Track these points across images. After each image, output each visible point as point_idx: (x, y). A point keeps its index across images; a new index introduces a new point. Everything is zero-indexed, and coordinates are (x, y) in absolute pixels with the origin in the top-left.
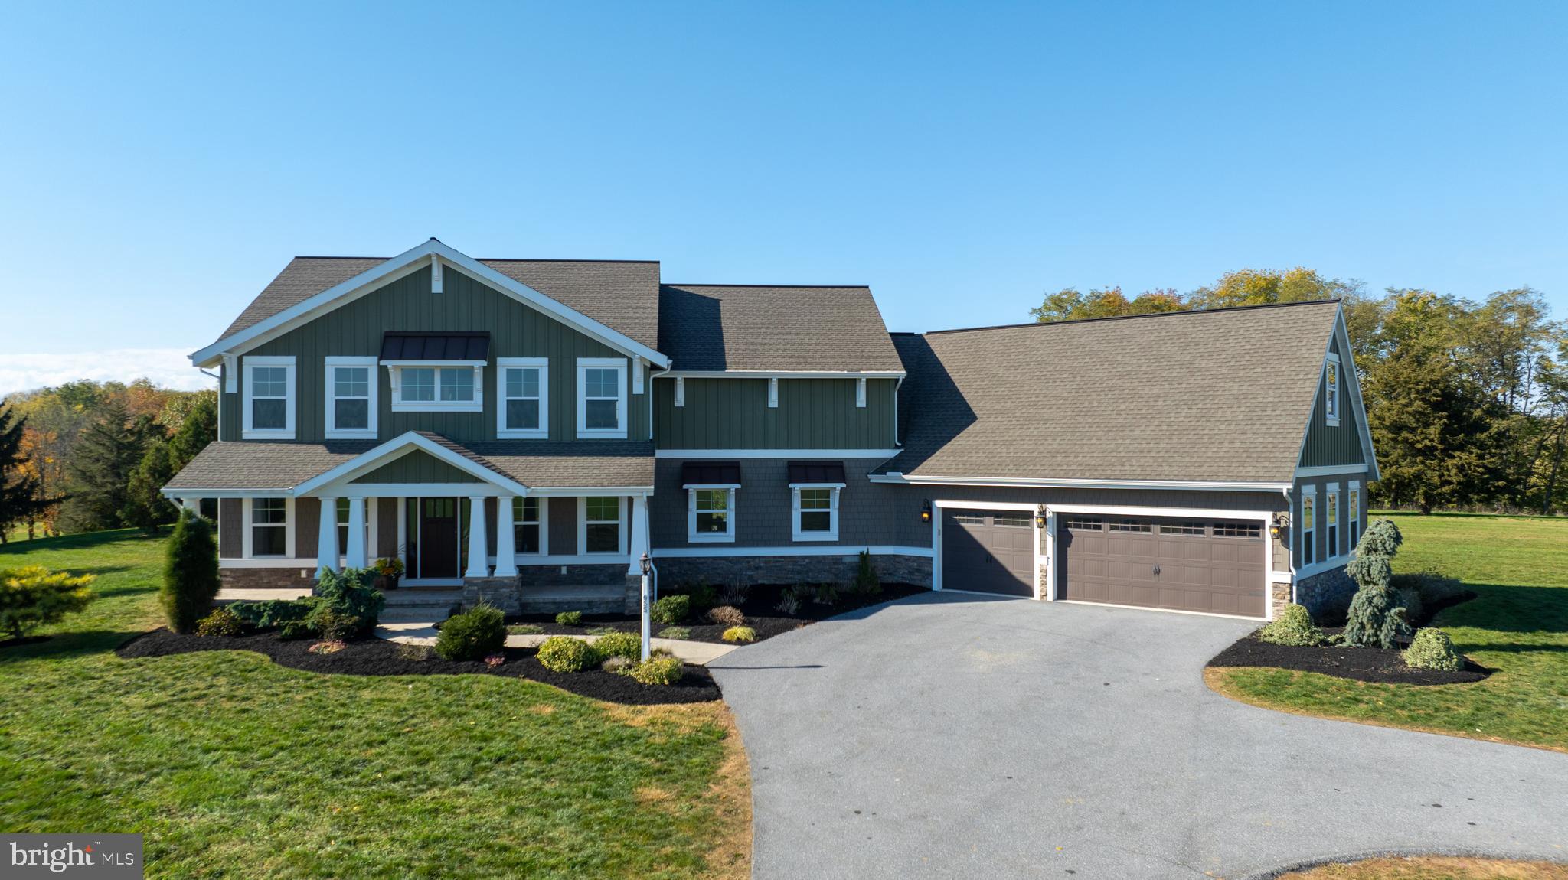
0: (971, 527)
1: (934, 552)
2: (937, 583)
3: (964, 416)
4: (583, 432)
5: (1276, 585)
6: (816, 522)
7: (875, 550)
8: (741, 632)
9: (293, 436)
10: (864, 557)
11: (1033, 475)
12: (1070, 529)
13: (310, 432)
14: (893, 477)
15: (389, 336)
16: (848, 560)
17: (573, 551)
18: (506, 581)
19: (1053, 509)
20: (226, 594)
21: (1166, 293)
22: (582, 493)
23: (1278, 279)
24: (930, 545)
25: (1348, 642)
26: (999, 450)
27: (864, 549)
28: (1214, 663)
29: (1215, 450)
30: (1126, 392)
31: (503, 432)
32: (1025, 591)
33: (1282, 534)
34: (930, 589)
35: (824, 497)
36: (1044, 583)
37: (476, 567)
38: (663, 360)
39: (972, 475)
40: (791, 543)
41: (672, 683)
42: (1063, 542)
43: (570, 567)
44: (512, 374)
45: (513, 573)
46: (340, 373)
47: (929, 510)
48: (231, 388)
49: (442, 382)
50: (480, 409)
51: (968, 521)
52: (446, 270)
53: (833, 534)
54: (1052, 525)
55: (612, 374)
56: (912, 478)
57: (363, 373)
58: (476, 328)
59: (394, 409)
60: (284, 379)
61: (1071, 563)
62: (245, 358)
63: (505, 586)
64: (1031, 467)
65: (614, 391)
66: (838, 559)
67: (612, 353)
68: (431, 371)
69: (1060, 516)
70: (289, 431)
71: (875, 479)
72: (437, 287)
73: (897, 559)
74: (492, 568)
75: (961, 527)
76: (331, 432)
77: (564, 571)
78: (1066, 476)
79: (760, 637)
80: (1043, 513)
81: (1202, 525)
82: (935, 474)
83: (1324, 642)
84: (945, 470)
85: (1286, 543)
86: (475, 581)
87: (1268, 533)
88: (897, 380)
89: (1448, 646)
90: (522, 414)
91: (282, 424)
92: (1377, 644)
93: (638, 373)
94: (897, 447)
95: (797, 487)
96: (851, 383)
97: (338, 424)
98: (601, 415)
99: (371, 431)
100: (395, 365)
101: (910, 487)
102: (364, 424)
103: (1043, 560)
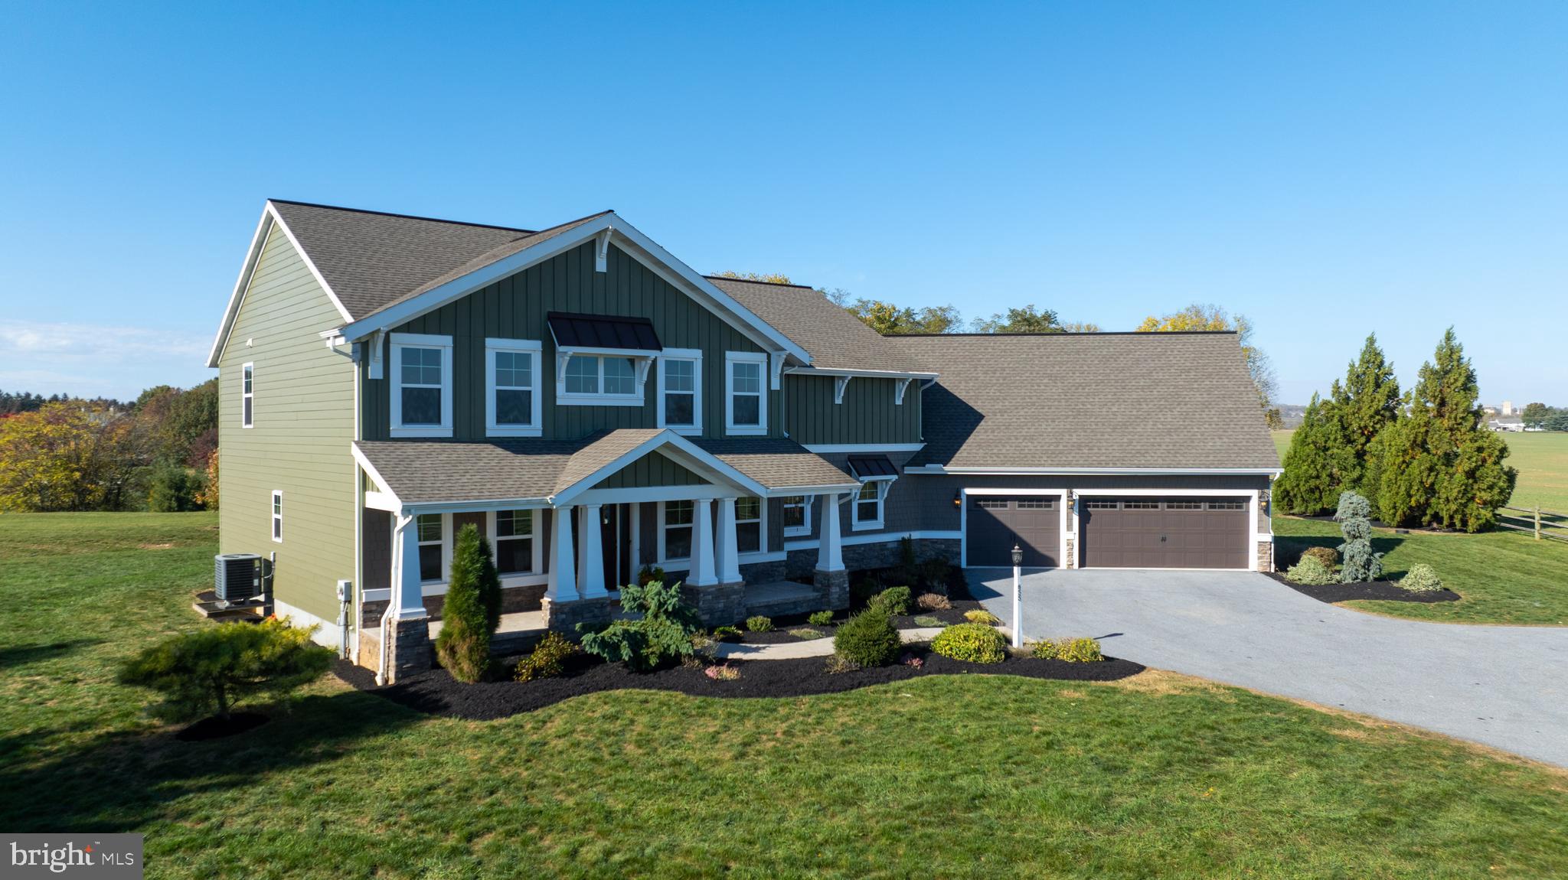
0: (995, 511)
1: (961, 535)
2: (964, 561)
3: (970, 416)
4: (733, 429)
5: (1261, 544)
6: (868, 512)
7: (916, 535)
8: (984, 614)
9: (450, 434)
10: (905, 542)
12: (1089, 509)
14: (932, 469)
15: (553, 317)
16: (890, 546)
18: (736, 587)
19: (1078, 492)
24: (959, 529)
26: (1024, 444)
27: (906, 535)
29: (1211, 444)
30: (1110, 397)
32: (1050, 564)
33: (1265, 506)
34: (959, 567)
35: (873, 489)
37: (705, 573)
38: (806, 357)
39: (1012, 465)
40: (851, 533)
42: (1084, 519)
44: (670, 366)
46: (502, 358)
47: (958, 496)
48: (375, 372)
49: (605, 374)
50: (642, 404)
51: (993, 506)
52: (613, 251)
53: (879, 523)
54: (1076, 507)
56: (951, 469)
57: (525, 360)
58: (637, 314)
59: (559, 402)
60: (439, 364)
61: (1089, 536)
62: (392, 335)
63: (735, 592)
65: (755, 386)
66: (883, 545)
67: (754, 348)
68: (594, 359)
69: (1084, 501)
70: (446, 428)
71: (910, 470)
72: (601, 265)
73: (924, 543)
74: (720, 574)
75: (988, 514)
76: (493, 427)
80: (1070, 496)
81: (1200, 502)
82: (973, 465)
84: (982, 462)
86: (709, 590)
87: (1254, 507)
88: (926, 381)
90: (678, 410)
91: (437, 419)
93: (776, 369)
94: (922, 442)
95: (865, 479)
96: (891, 383)
97: (500, 420)
98: (747, 411)
99: (534, 428)
100: (566, 353)
101: (946, 476)
102: (527, 419)
103: (1068, 536)
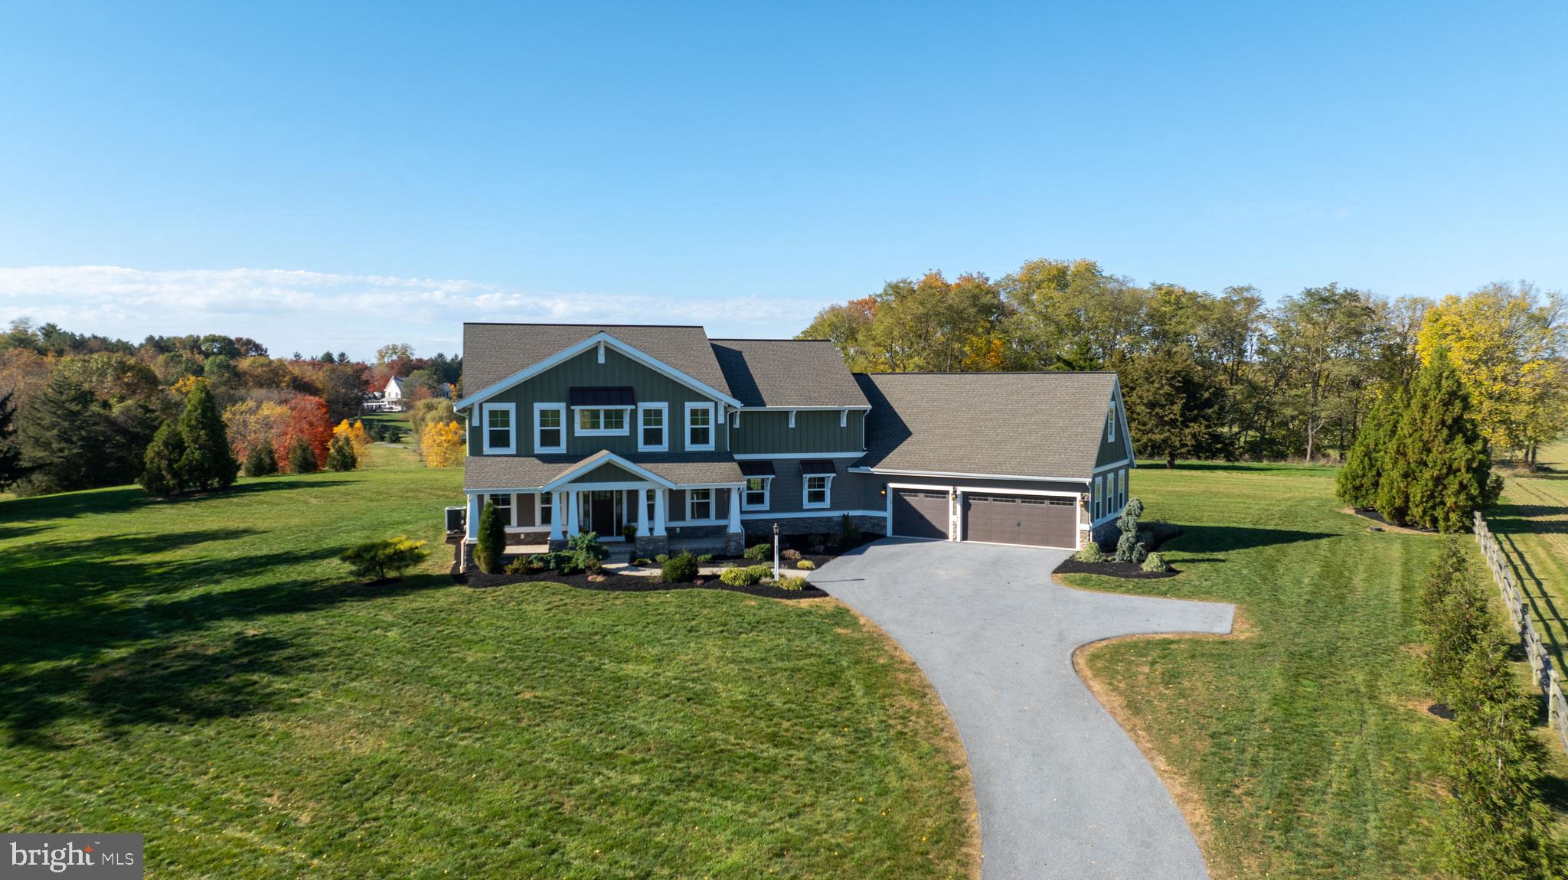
0: (909, 499)
1: (888, 514)
2: (889, 532)
3: (904, 433)
4: (689, 447)
5: (1082, 532)
6: (817, 497)
7: (853, 513)
8: (807, 563)
9: (514, 453)
10: (845, 517)
11: (951, 470)
12: (970, 501)
13: (525, 450)
14: (863, 470)
15: (573, 390)
16: (835, 519)
17: (683, 518)
18: (661, 538)
19: (960, 489)
20: (510, 550)
21: (975, 275)
22: (688, 486)
23: (1067, 267)
24: (885, 509)
25: (1117, 560)
26: (928, 455)
27: (846, 513)
28: (1055, 572)
29: (1051, 458)
30: (1000, 421)
31: (642, 448)
32: (943, 536)
33: (1086, 505)
34: (883, 536)
35: (821, 482)
36: (955, 532)
37: (642, 530)
38: (737, 404)
39: (914, 469)
40: (802, 510)
41: (804, 589)
42: (966, 508)
43: (682, 528)
44: (647, 412)
45: (664, 533)
46: (543, 413)
47: (885, 488)
48: (476, 423)
49: (605, 418)
50: (628, 434)
51: (909, 496)
52: (607, 350)
53: (827, 503)
54: (960, 499)
55: (705, 412)
56: (876, 470)
57: (557, 413)
58: (625, 384)
59: (576, 435)
60: (509, 417)
61: (970, 520)
62: (484, 404)
63: (661, 540)
64: (949, 466)
65: (706, 422)
66: (829, 519)
67: (705, 399)
68: (598, 412)
69: (966, 495)
70: (512, 449)
71: (851, 470)
72: (601, 360)
73: (864, 518)
74: (651, 530)
75: (904, 499)
76: (538, 449)
77: (678, 530)
78: (970, 472)
79: (818, 565)
80: (955, 492)
81: (1043, 499)
82: (890, 468)
83: (1106, 561)
84: (896, 466)
85: (1087, 509)
86: (643, 539)
87: (1078, 504)
88: (865, 411)
89: (1162, 561)
90: (653, 437)
91: (507, 444)
92: (1131, 561)
93: (721, 411)
94: (864, 451)
95: (807, 476)
96: (837, 414)
97: (543, 444)
98: (699, 436)
99: (562, 449)
100: (577, 409)
101: (872, 475)
102: (558, 444)
103: (955, 519)
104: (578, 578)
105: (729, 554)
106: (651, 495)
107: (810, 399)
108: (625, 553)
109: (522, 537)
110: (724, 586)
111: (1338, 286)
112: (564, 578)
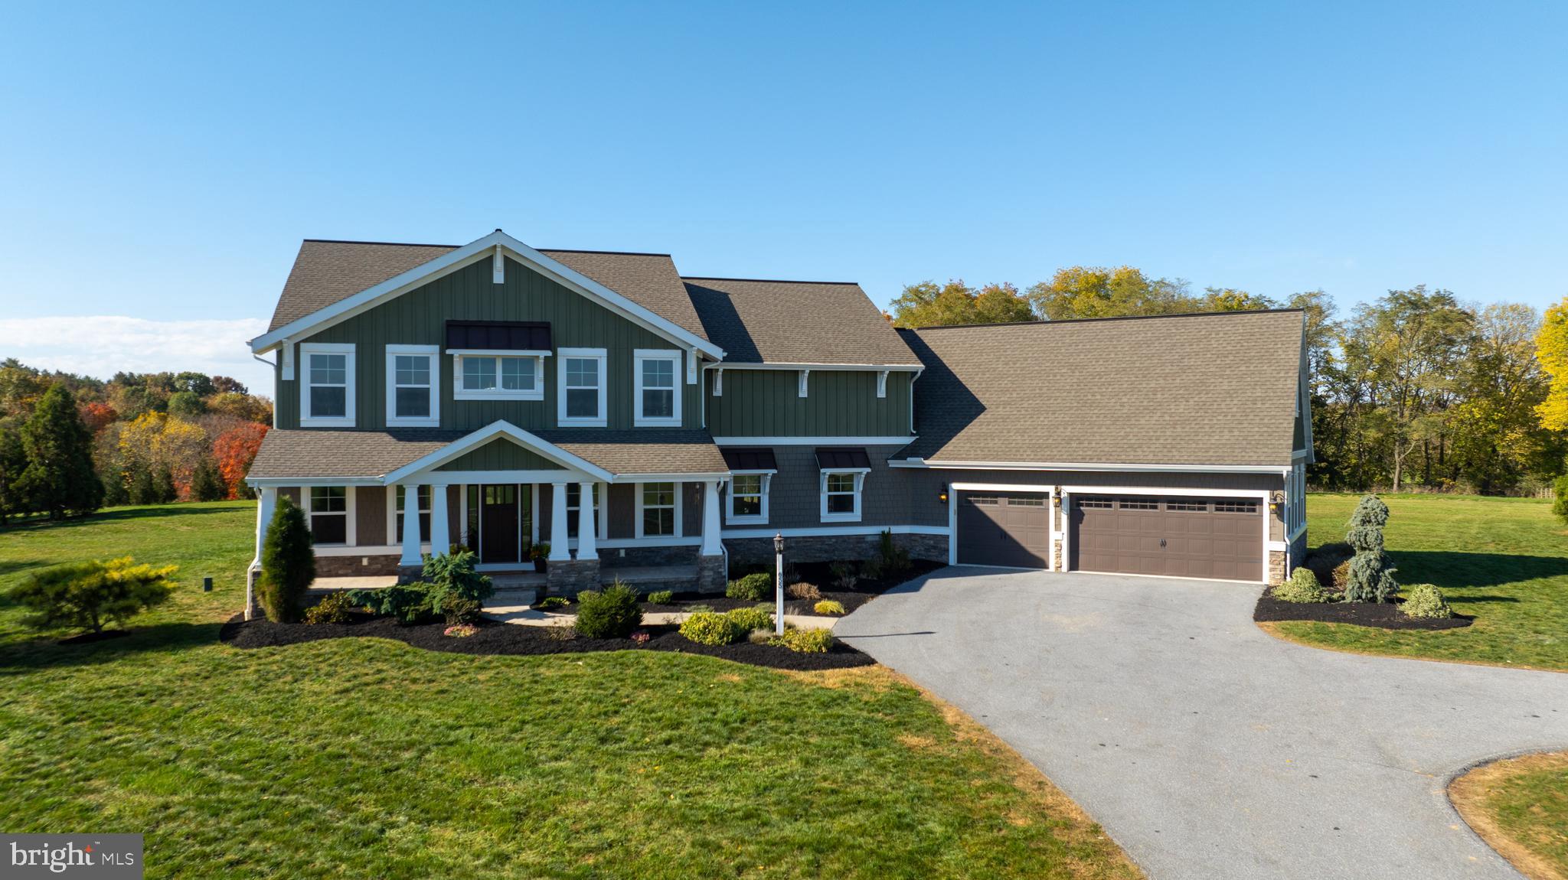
0: (985, 507)
1: (951, 531)
2: (953, 558)
3: (973, 408)
4: (641, 420)
5: (1273, 553)
6: (841, 504)
7: (896, 530)
8: (832, 605)
9: (353, 424)
10: (885, 536)
11: (1052, 460)
12: (1082, 508)
13: (370, 420)
14: (913, 462)
15: (451, 325)
16: (869, 539)
17: (631, 534)
18: (589, 564)
19: (1067, 490)
20: (320, 583)
22: (638, 478)
24: (947, 524)
25: (1349, 600)
26: (1014, 438)
27: (886, 529)
28: (1258, 618)
29: (1217, 438)
31: (564, 420)
32: (1039, 564)
33: (1279, 510)
34: (945, 565)
35: (848, 482)
36: (1059, 556)
37: (559, 550)
38: (717, 352)
39: (992, 460)
40: (817, 523)
42: (1076, 519)
43: (628, 550)
44: (572, 364)
45: (596, 557)
46: (402, 361)
47: (946, 491)
48: (288, 375)
49: (504, 372)
50: (541, 398)
51: (983, 502)
52: (507, 261)
53: (857, 515)
54: (1066, 505)
55: (667, 365)
56: (932, 463)
57: (424, 362)
58: (537, 319)
59: (456, 397)
60: (344, 367)
61: (1082, 538)
62: (302, 345)
63: (588, 568)
64: (1049, 453)
65: (669, 381)
66: (860, 538)
67: (666, 345)
68: (492, 361)
69: (1073, 496)
70: (349, 419)
71: (894, 464)
72: (499, 277)
73: (913, 538)
74: (573, 552)
75: (976, 508)
76: (392, 419)
77: (622, 554)
78: (1083, 460)
79: (850, 608)
80: (1058, 494)
81: (1205, 503)
82: (955, 459)
83: (1330, 600)
84: (964, 456)
85: (1281, 516)
86: (560, 565)
87: (1266, 509)
88: (914, 373)
89: (1443, 599)
90: (583, 403)
91: (340, 411)
92: (1374, 599)
93: (692, 364)
94: (912, 435)
95: (827, 472)
96: (872, 375)
97: (400, 412)
98: (657, 403)
99: (433, 420)
100: (457, 353)
101: (927, 470)
102: (425, 412)
103: (1058, 536)
104: (428, 631)
105: (701, 591)
106: (573, 491)
107: (831, 355)
108: (528, 588)
109: (365, 562)
110: (685, 645)
111: (1425, 288)
112: (406, 631)
